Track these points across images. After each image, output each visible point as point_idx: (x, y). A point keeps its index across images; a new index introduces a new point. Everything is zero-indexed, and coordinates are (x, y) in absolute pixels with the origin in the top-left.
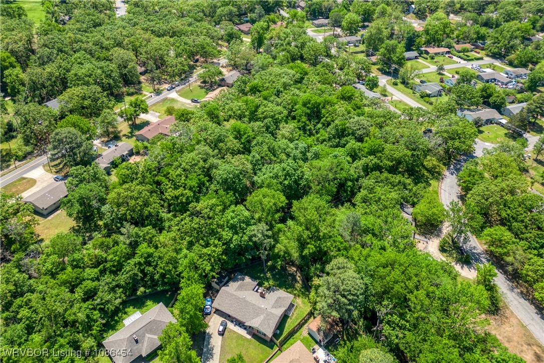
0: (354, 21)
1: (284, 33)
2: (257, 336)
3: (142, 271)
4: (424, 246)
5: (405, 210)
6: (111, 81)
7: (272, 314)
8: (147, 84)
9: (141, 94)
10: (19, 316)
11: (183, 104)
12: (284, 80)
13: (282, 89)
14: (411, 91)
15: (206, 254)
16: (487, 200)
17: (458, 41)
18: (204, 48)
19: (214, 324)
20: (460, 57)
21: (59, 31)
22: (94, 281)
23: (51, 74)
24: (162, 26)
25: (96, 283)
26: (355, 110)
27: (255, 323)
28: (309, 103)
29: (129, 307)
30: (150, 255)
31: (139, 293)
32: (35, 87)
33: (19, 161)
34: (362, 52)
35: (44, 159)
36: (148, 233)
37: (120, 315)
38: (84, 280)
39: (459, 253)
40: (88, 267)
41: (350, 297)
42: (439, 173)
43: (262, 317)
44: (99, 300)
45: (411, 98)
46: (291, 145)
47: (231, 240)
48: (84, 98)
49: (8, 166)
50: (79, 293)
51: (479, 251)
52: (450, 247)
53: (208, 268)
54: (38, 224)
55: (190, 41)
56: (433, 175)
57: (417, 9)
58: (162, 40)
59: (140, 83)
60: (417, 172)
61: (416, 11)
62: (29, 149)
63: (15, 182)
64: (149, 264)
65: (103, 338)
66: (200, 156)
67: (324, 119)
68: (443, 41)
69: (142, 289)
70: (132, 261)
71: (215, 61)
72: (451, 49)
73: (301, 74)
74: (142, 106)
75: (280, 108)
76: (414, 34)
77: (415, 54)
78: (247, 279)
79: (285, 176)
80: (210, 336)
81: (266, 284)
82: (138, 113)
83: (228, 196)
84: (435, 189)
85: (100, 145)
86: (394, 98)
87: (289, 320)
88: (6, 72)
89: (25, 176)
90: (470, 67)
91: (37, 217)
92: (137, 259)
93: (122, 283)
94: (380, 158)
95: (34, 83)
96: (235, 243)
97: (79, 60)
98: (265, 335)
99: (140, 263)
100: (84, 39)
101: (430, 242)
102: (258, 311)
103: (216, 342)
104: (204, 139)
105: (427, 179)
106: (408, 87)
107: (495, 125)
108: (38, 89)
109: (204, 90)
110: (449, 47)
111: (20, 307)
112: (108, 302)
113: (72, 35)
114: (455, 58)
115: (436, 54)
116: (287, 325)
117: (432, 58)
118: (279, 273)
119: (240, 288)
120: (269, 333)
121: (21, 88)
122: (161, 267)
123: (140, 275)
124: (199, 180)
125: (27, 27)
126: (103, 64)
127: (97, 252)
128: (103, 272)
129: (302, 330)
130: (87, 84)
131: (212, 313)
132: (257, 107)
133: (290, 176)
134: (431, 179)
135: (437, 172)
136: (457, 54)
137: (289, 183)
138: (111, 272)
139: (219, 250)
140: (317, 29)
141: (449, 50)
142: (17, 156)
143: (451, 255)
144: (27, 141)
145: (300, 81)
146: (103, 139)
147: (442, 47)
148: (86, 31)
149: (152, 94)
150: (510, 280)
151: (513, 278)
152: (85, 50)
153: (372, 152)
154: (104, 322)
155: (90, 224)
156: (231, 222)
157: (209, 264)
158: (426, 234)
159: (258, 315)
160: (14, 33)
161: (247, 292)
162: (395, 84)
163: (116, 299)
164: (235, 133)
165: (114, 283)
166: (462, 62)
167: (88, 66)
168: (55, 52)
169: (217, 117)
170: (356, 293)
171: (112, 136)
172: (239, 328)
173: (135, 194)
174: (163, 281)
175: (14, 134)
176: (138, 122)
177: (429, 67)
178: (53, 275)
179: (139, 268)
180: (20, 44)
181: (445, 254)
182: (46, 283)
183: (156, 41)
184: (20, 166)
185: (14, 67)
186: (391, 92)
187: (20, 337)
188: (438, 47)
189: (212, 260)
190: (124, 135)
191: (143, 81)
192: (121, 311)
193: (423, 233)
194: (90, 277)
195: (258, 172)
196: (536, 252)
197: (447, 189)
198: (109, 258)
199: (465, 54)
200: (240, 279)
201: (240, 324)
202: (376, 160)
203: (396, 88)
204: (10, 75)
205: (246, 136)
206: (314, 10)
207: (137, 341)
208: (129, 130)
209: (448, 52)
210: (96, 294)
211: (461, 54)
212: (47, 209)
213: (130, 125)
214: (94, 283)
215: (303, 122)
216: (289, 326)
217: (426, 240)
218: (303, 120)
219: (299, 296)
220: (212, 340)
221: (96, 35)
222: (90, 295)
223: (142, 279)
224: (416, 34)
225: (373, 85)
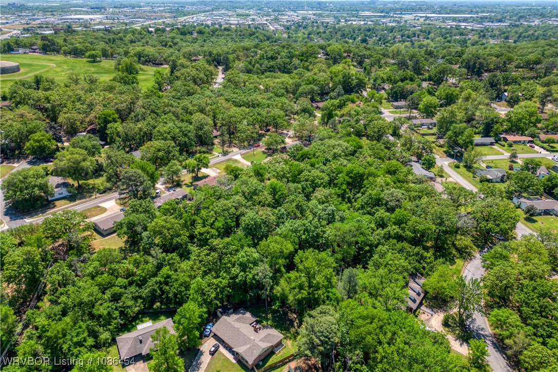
0: (431, 104)
1: (355, 111)
2: (241, 362)
3: (161, 289)
4: (427, 317)
5: (417, 280)
6: (187, 139)
7: (258, 345)
8: (219, 146)
9: (211, 153)
10: (59, 301)
11: (243, 165)
12: (336, 151)
13: (331, 159)
14: (471, 175)
15: (213, 284)
16: (501, 281)
17: (548, 132)
18: (275, 119)
19: (208, 345)
20: (542, 147)
21: (159, 97)
22: (121, 288)
23: (141, 129)
24: (243, 98)
25: (123, 290)
26: (395, 183)
27: (240, 350)
28: (352, 173)
29: (146, 317)
30: (169, 277)
31: (155, 306)
32: (127, 138)
33: (100, 194)
34: (433, 134)
35: (116, 195)
36: (172, 258)
37: (137, 322)
38: (115, 286)
39: (463, 330)
40: (121, 276)
41: (322, 338)
42: (469, 254)
43: (248, 346)
44: (121, 304)
45: (469, 182)
46: (320, 207)
47: (237, 276)
48: (159, 150)
49: (91, 196)
50: (107, 296)
51: (487, 333)
52: (455, 324)
53: (213, 295)
54: (95, 239)
55: (264, 113)
56: (461, 254)
57: (509, 96)
58: (238, 110)
59: (213, 144)
60: (445, 249)
61: (508, 99)
62: (108, 185)
63: (91, 208)
64: (167, 283)
65: (118, 334)
66: (234, 204)
67: (365, 189)
68: (527, 130)
69: (158, 304)
70: (154, 279)
71: (285, 132)
72: (535, 139)
73: (355, 147)
74: (203, 161)
75: (323, 175)
76: (492, 120)
77: (492, 140)
78: (248, 315)
79: (304, 232)
80: (202, 354)
81: (265, 323)
82: (199, 167)
83: (247, 240)
84: (459, 268)
85: (163, 190)
86: (449, 180)
87: (274, 356)
88: (109, 125)
89: (100, 205)
90: (550, 158)
91: (95, 234)
92: (158, 279)
93: (144, 295)
94: (403, 229)
95: (127, 135)
96: (240, 278)
97: (165, 120)
98: (247, 362)
99: (160, 283)
100: (176, 104)
101: (435, 316)
102: (246, 340)
103: (206, 359)
104: (242, 192)
105: (453, 257)
106: (470, 171)
107: (554, 216)
108: (129, 141)
109: (266, 155)
110: (533, 136)
111: (62, 294)
112: (129, 307)
113: (167, 101)
114: (537, 148)
115: (515, 142)
116: (271, 360)
117: (510, 146)
118: (280, 317)
119: (238, 320)
120: (251, 360)
121: (117, 139)
122: (174, 288)
123: (159, 291)
124: (226, 223)
125: (135, 92)
126: (184, 125)
127: (131, 267)
128: (130, 284)
129: (283, 367)
130: (165, 139)
131: (210, 336)
132: (301, 172)
133: (308, 232)
134: (458, 258)
135: (466, 253)
136: (541, 144)
137: (306, 238)
138: (137, 285)
139: (225, 282)
140: (395, 110)
141: (532, 139)
142: (99, 190)
143: (453, 331)
144: (109, 180)
145: (353, 153)
146: (168, 185)
147: (525, 135)
148: (179, 99)
149: (220, 155)
150: (511, 367)
151: (515, 365)
152: (173, 113)
153: (399, 223)
154: (122, 322)
155: (134, 247)
156: (241, 260)
157: (215, 293)
158: (434, 307)
159: (245, 344)
160: (122, 96)
161: (243, 325)
162: (457, 167)
163: (136, 306)
164: (271, 190)
165: (137, 294)
166: (544, 152)
167: (170, 124)
168: (149, 112)
169: (262, 175)
170: (328, 336)
171: (175, 183)
172: (228, 353)
173: (168, 225)
174: (175, 300)
175: (102, 173)
176: (200, 175)
177: (503, 154)
178: (93, 278)
179: (159, 286)
180: (125, 104)
181: (447, 329)
182: (86, 282)
183: (234, 110)
184: (99, 197)
185: (116, 122)
186: (449, 173)
187: (55, 315)
188: (522, 135)
189: (218, 290)
190: (185, 184)
191: (216, 143)
192: (139, 319)
193: (432, 306)
194: (119, 285)
195: (281, 224)
196: (541, 340)
197: (472, 270)
198: (138, 273)
199: (551, 145)
200: (242, 313)
201: (230, 349)
202: (398, 230)
203: (456, 171)
204: (111, 128)
205: (279, 193)
206: (396, 93)
207: (141, 342)
208: (191, 181)
209: (530, 142)
210: (120, 299)
211: (545, 145)
212: (106, 230)
213: (193, 177)
214: (120, 290)
215: (343, 190)
216: (273, 360)
217: (431, 312)
218: (343, 188)
219: (290, 339)
220: (202, 357)
221: (186, 102)
222: (116, 298)
223: (160, 296)
224: (495, 120)
225: (429, 165)
